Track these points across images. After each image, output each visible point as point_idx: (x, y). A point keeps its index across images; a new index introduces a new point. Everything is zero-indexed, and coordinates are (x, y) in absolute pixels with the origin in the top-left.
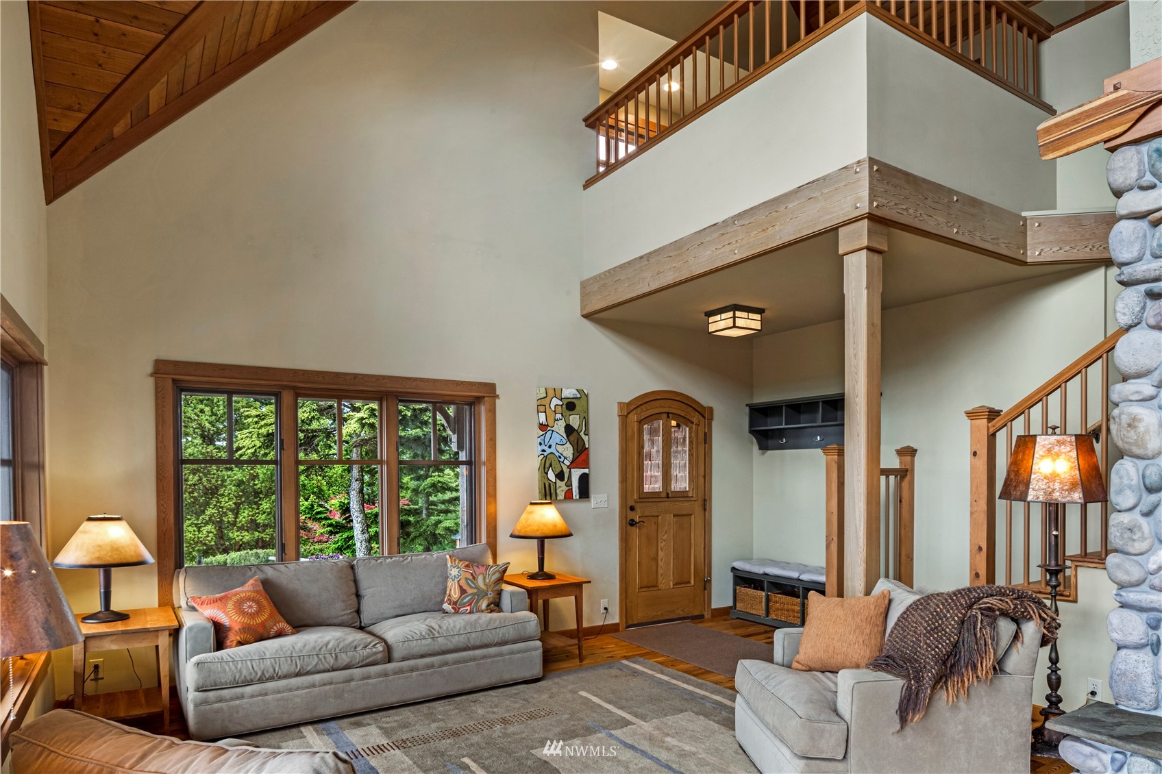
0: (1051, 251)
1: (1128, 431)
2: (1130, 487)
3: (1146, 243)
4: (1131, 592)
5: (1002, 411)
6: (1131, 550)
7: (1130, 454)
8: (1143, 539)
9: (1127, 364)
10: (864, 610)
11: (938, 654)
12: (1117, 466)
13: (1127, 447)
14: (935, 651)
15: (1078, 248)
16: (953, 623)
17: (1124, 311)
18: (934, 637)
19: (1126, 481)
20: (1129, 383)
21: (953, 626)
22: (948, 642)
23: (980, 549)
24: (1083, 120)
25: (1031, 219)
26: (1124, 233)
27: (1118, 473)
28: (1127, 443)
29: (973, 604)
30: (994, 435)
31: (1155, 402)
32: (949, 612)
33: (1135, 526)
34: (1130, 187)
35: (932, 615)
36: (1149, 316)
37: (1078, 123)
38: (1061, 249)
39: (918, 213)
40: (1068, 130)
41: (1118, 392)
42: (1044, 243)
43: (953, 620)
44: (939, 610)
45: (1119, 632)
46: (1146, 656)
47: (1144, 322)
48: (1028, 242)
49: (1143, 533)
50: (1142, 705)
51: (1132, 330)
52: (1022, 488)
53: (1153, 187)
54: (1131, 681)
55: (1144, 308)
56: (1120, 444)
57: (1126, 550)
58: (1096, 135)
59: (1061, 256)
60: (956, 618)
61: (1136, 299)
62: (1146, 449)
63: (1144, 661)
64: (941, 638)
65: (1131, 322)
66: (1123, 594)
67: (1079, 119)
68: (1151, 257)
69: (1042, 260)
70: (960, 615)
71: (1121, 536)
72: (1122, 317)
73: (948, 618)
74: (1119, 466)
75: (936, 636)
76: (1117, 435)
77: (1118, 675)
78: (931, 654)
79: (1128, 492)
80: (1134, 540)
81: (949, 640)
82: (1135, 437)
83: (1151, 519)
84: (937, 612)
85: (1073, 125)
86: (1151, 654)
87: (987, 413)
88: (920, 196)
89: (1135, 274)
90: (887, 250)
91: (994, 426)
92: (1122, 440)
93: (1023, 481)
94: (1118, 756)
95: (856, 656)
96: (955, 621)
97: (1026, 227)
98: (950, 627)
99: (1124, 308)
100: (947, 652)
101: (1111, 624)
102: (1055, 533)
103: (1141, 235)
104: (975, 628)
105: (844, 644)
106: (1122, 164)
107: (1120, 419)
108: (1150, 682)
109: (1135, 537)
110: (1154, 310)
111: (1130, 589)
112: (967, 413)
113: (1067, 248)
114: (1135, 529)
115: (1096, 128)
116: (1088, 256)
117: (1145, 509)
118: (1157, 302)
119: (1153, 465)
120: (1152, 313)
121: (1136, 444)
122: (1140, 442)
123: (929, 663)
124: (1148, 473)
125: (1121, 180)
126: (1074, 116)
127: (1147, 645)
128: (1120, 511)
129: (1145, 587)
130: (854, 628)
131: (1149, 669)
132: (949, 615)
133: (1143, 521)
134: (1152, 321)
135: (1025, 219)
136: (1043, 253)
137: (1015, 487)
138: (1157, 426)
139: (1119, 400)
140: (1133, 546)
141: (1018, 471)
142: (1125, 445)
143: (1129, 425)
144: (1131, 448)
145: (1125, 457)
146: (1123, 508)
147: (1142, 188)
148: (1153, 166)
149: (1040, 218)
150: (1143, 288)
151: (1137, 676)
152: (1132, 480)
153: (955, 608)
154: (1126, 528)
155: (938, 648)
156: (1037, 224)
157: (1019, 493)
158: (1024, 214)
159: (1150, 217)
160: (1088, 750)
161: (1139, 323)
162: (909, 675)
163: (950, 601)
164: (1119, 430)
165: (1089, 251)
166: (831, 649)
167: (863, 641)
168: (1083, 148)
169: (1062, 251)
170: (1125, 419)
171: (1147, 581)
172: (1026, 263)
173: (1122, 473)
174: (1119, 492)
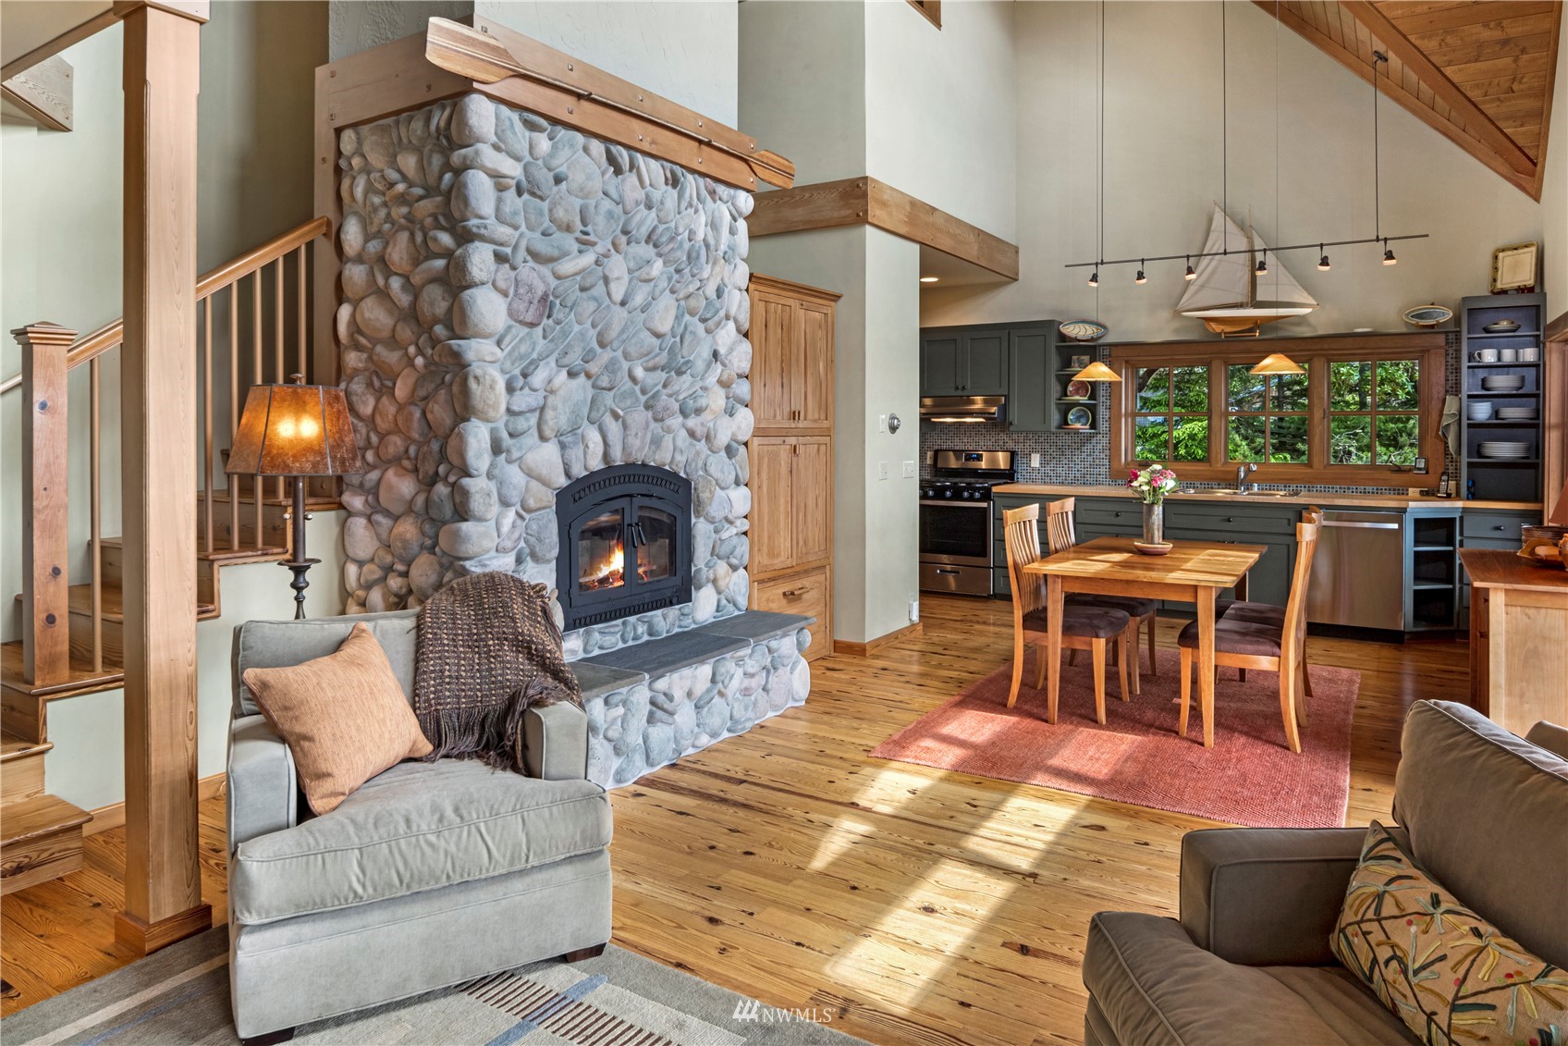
2: (484, 449)
7: (481, 415)
13: (481, 406)
17: (478, 267)
20: (479, 342)
23: (56, 572)
26: (480, 184)
27: (472, 433)
28: (483, 404)
31: (498, 364)
34: (488, 140)
36: (498, 278)
41: (476, 350)
47: (491, 283)
49: (492, 497)
51: (482, 286)
53: (500, 151)
55: (492, 268)
56: (475, 403)
61: (488, 257)
62: (495, 411)
65: (482, 279)
68: (495, 220)
72: (476, 272)
74: (476, 429)
76: (481, 396)
82: (490, 400)
83: (495, 481)
87: (69, 336)
89: (486, 231)
91: (73, 359)
99: (477, 264)
103: (491, 193)
107: (484, 380)
118: (502, 265)
121: (488, 406)
122: (492, 406)
125: (485, 130)
128: (474, 477)
129: (493, 552)
133: (491, 485)
134: (497, 284)
138: (503, 389)
139: (474, 359)
143: (491, 386)
144: (484, 408)
145: (476, 418)
146: (480, 473)
147: (495, 147)
150: (492, 247)
152: (485, 441)
159: (499, 180)
161: (488, 282)
173: (477, 434)
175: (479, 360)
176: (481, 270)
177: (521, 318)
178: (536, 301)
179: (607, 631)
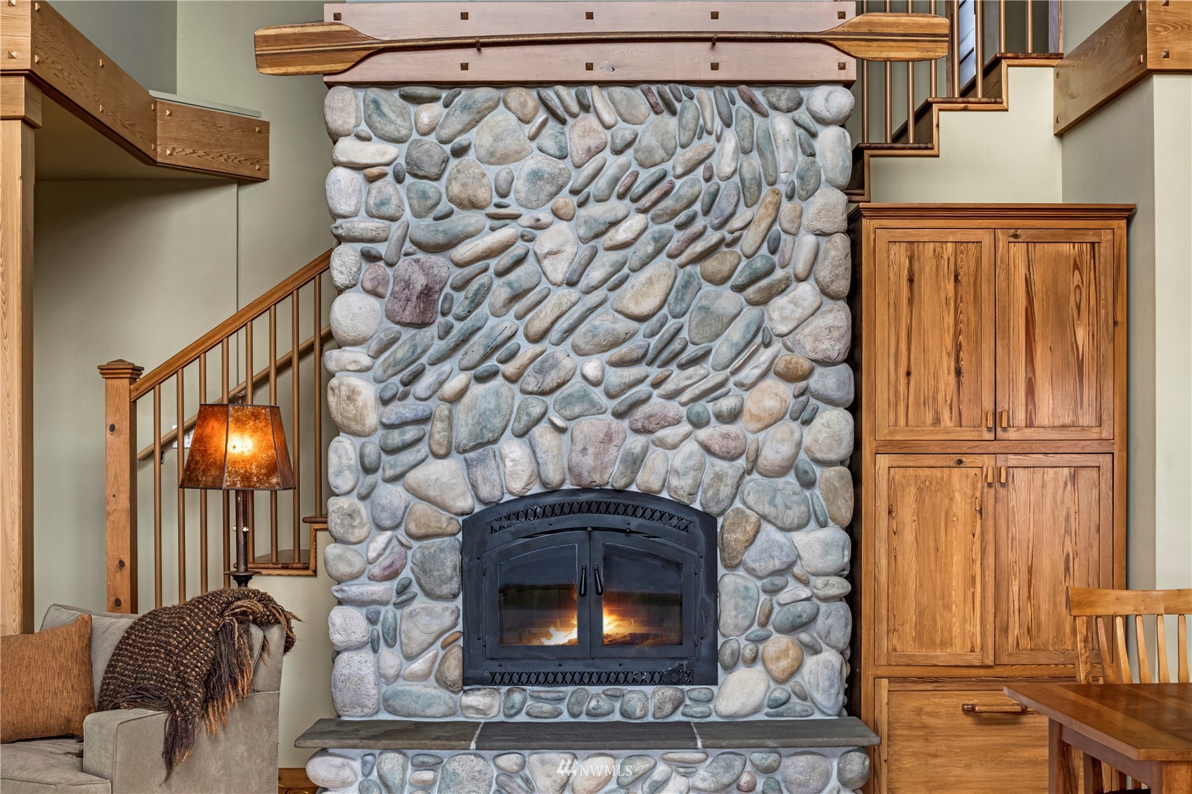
0: (184, 153)
1: (348, 405)
2: (349, 467)
3: (361, 198)
4: (352, 585)
5: (143, 369)
6: (353, 539)
7: (347, 430)
8: (362, 525)
9: (346, 329)
10: (66, 644)
11: (198, 674)
12: (334, 443)
13: (346, 422)
14: (196, 672)
15: (213, 155)
16: (207, 635)
17: (341, 269)
18: (190, 656)
19: (345, 462)
20: (344, 351)
21: (207, 639)
22: (206, 658)
23: (122, 564)
24: (304, 43)
25: (161, 103)
26: (342, 182)
27: (336, 451)
28: (346, 417)
29: (224, 610)
30: (135, 402)
31: (370, 373)
32: (199, 624)
33: (354, 511)
34: (347, 132)
35: (180, 630)
36: (365, 279)
37: (299, 44)
38: (194, 152)
39: (72, 77)
40: (288, 47)
41: (336, 360)
42: (176, 140)
43: (207, 631)
44: (185, 623)
45: (342, 633)
46: (366, 655)
47: (359, 285)
48: (158, 135)
49: (362, 518)
50: (366, 710)
51: (347, 291)
52: (214, 472)
53: (369, 139)
54: (356, 685)
55: (359, 269)
56: (338, 418)
57: (347, 539)
58: (317, 64)
59: (193, 162)
60: (210, 629)
61: (353, 258)
62: (364, 425)
63: (366, 661)
64: (198, 656)
65: (348, 282)
66: (346, 588)
67: (300, 39)
68: (365, 215)
69: (173, 162)
70: (213, 625)
71: (342, 523)
72: (339, 275)
73: (199, 631)
74: (337, 444)
75: (192, 654)
76: (337, 409)
77: (342, 682)
78: (193, 676)
79: (347, 473)
80: (354, 527)
81: (207, 656)
82: (354, 412)
83: (368, 502)
84: (184, 626)
85: (294, 44)
86: (371, 653)
87: (131, 371)
88: (73, 55)
89: (353, 230)
90: (40, 124)
91: (137, 390)
92: (342, 414)
93: (215, 463)
94: (369, 758)
95: (66, 709)
96: (209, 633)
97: (156, 113)
98: (204, 641)
99: (341, 266)
100: (207, 670)
101: (334, 625)
102: (245, 529)
103: (357, 188)
104: (233, 638)
105: (47, 694)
106: (341, 105)
107: (340, 391)
108: (372, 683)
109: (355, 524)
110: (370, 273)
111: (349, 583)
112: (101, 368)
113: (201, 153)
114: (355, 515)
115: (316, 57)
116: (223, 169)
117: (364, 492)
118: (372, 264)
119: (370, 442)
120: (368, 276)
121: (355, 419)
122: (359, 419)
123: (192, 687)
124: (367, 451)
125: (340, 122)
126: (295, 34)
127: (368, 643)
128: (337, 495)
129: (364, 579)
130: (58, 670)
131: (372, 669)
132: (199, 628)
133: (361, 505)
134: (368, 285)
135: (154, 101)
136: (175, 154)
137: (204, 471)
138: (373, 401)
139: (336, 369)
140: (353, 534)
141: (206, 451)
142: (344, 420)
143: (349, 398)
144: (350, 423)
145: (341, 434)
146: (342, 492)
147: (360, 138)
148: (369, 116)
149: (172, 105)
150: (359, 246)
151: (361, 679)
152: (351, 459)
153: (205, 618)
154: (346, 514)
155: (197, 667)
156: (168, 113)
157: (210, 479)
158: (153, 93)
159: (368, 171)
160: (338, 761)
161: (355, 285)
162: (171, 705)
163: (196, 610)
164: (338, 403)
165: (223, 161)
166: (28, 705)
167: (73, 687)
168: (303, 74)
169: (195, 155)
170: (344, 391)
171: (366, 572)
172: (156, 162)
173: (341, 451)
174: (339, 473)
175: (341, 370)
176: (342, 273)
177: (398, 319)
178: (414, 299)
179: (542, 695)
